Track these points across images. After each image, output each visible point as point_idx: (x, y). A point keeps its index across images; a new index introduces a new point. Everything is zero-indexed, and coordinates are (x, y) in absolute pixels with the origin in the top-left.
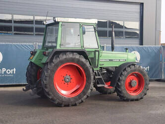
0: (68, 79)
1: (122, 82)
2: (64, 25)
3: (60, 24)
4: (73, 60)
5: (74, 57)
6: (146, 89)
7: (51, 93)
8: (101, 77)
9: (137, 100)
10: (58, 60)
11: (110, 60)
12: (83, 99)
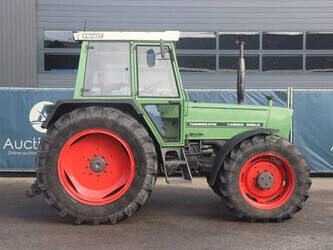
0: (99, 164)
1: (230, 176)
2: (92, 48)
3: (84, 44)
4: (101, 123)
5: (104, 116)
6: (298, 194)
7: (51, 194)
8: (186, 162)
9: (274, 220)
10: (68, 122)
11: (219, 124)
12: (126, 210)
